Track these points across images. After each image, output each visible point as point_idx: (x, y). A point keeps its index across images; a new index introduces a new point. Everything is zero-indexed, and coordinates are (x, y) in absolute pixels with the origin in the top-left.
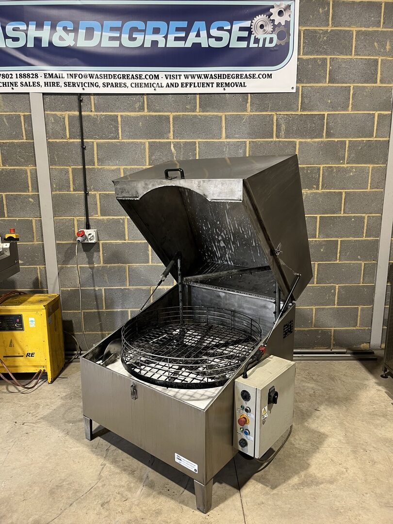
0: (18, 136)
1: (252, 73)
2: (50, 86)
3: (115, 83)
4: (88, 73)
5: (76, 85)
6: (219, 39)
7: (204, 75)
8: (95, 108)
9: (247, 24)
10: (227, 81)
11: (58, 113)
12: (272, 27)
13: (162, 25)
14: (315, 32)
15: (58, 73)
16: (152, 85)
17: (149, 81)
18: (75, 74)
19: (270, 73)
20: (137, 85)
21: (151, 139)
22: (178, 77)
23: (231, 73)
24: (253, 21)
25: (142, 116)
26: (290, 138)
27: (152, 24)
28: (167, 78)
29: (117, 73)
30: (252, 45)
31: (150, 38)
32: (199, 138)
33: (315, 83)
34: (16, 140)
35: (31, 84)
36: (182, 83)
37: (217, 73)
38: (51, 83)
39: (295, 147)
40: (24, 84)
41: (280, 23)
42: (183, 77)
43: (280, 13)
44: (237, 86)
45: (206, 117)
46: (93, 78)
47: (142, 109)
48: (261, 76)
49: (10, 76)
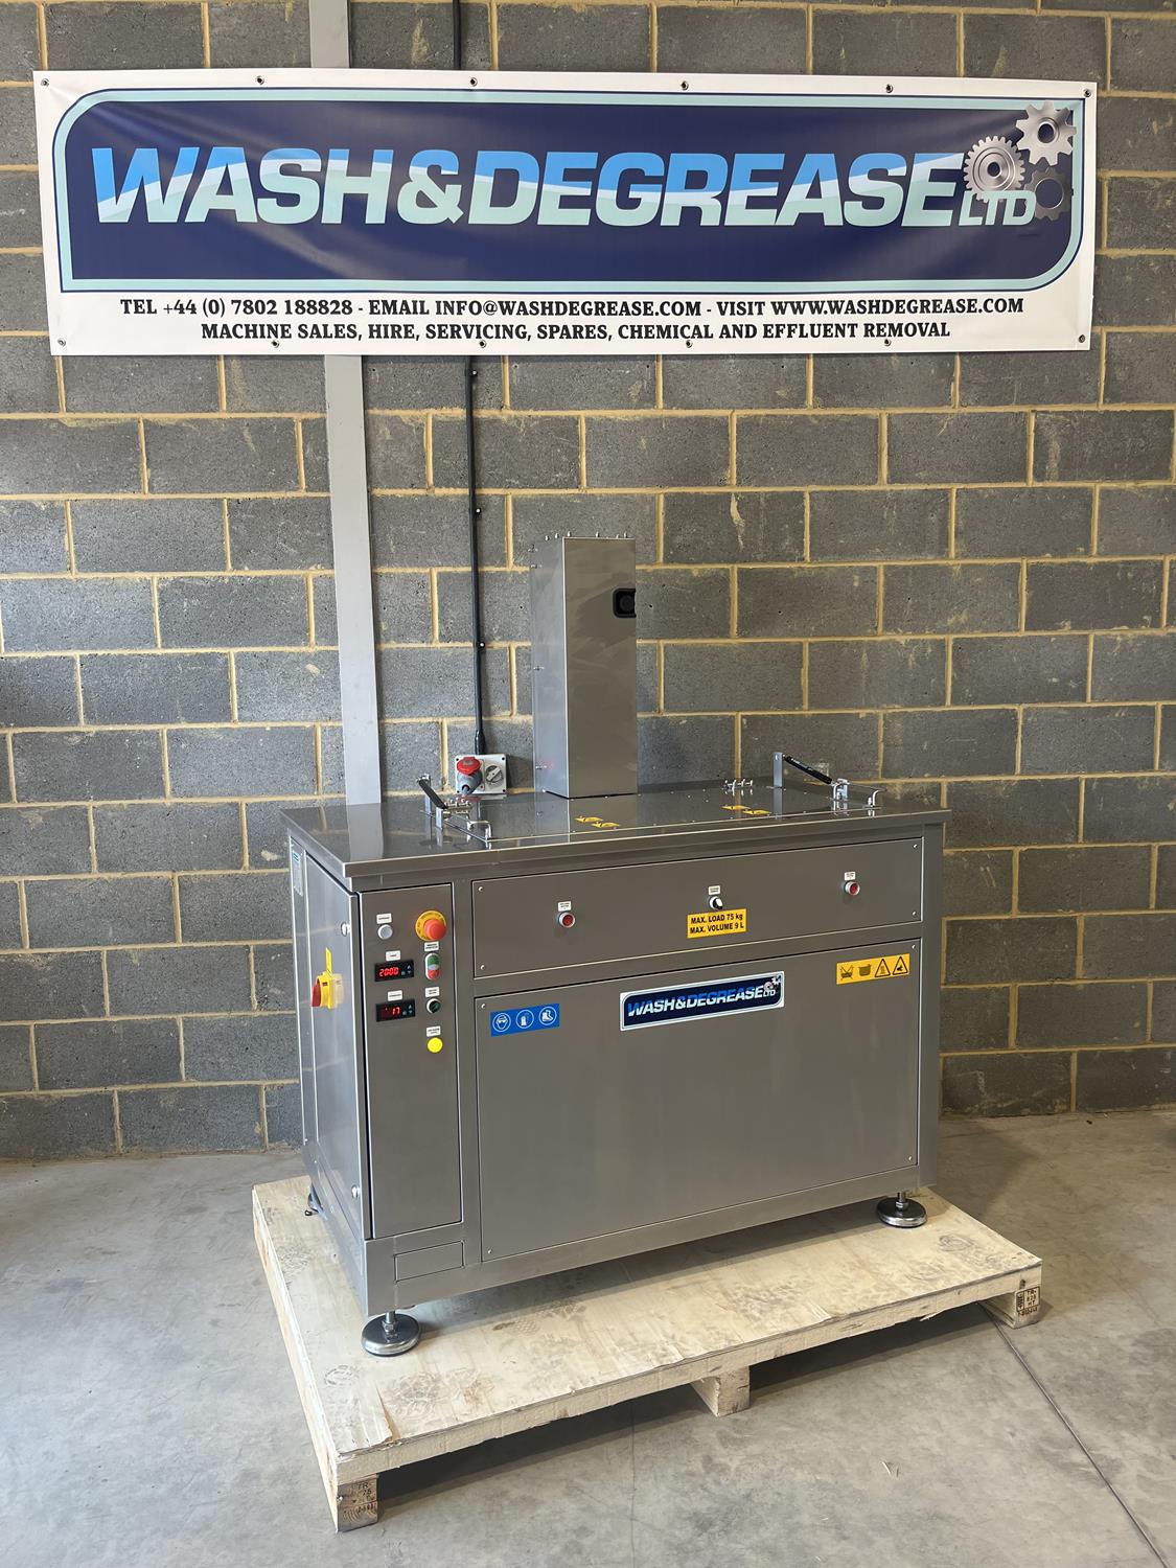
0: (286, 479)
1: (966, 296)
2: (386, 336)
3: (575, 327)
4: (496, 298)
5: (462, 332)
6: (873, 203)
7: (830, 302)
8: (512, 400)
9: (952, 161)
10: (894, 318)
11: (404, 414)
12: (1023, 170)
13: (712, 163)
14: (1141, 184)
15: (409, 298)
16: (679, 332)
17: (672, 320)
18: (459, 303)
19: (1016, 296)
20: (636, 332)
21: (673, 485)
22: (755, 309)
23: (908, 297)
24: (970, 153)
25: (647, 421)
26: (1074, 480)
27: (683, 162)
28: (723, 313)
29: (581, 299)
30: (966, 219)
31: (679, 199)
32: (813, 481)
33: (1143, 323)
34: (275, 489)
35: (331, 330)
36: (766, 326)
37: (867, 297)
38: (390, 328)
39: (1089, 506)
40: (309, 331)
41: (1043, 160)
42: (768, 309)
43: (1045, 134)
44: (923, 334)
45: (834, 420)
46: (511, 313)
47: (648, 399)
48: (991, 306)
49: (268, 307)
